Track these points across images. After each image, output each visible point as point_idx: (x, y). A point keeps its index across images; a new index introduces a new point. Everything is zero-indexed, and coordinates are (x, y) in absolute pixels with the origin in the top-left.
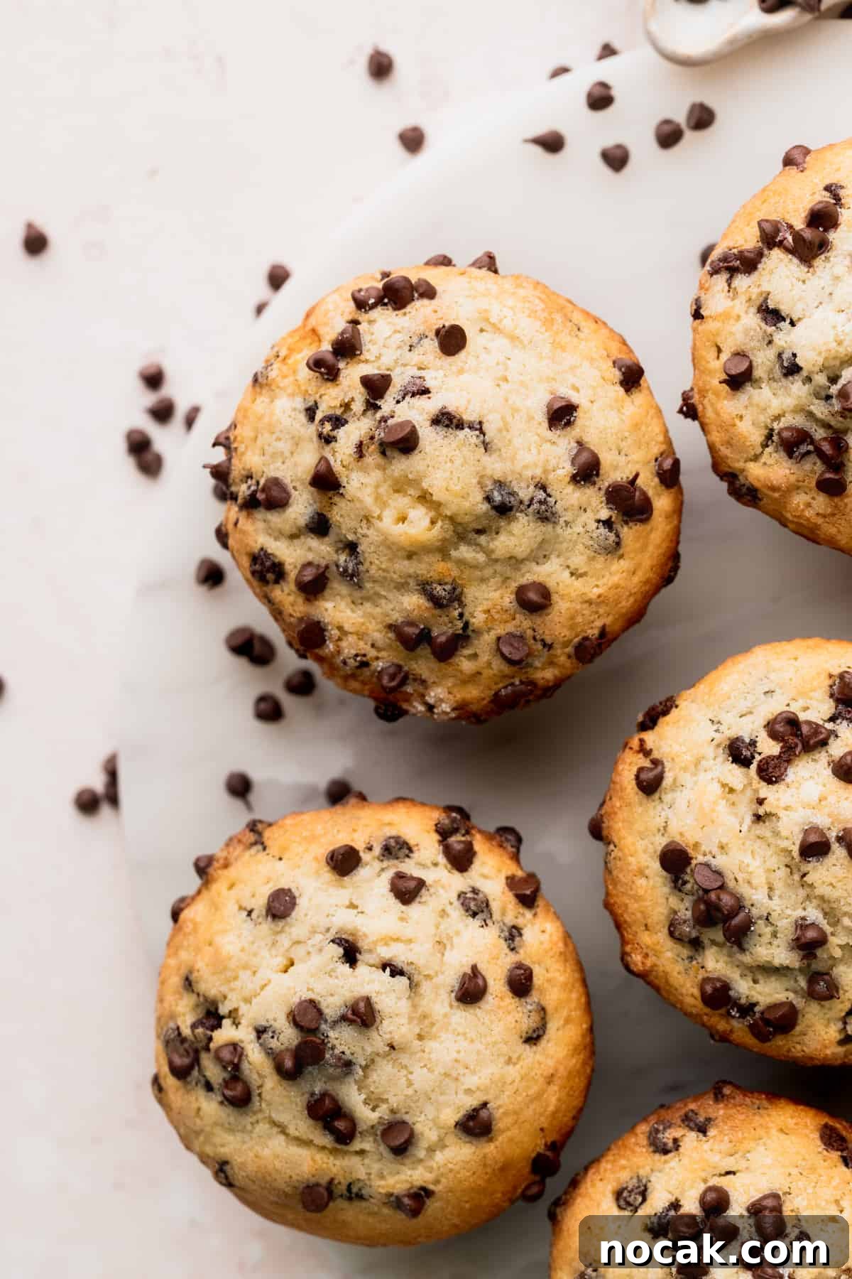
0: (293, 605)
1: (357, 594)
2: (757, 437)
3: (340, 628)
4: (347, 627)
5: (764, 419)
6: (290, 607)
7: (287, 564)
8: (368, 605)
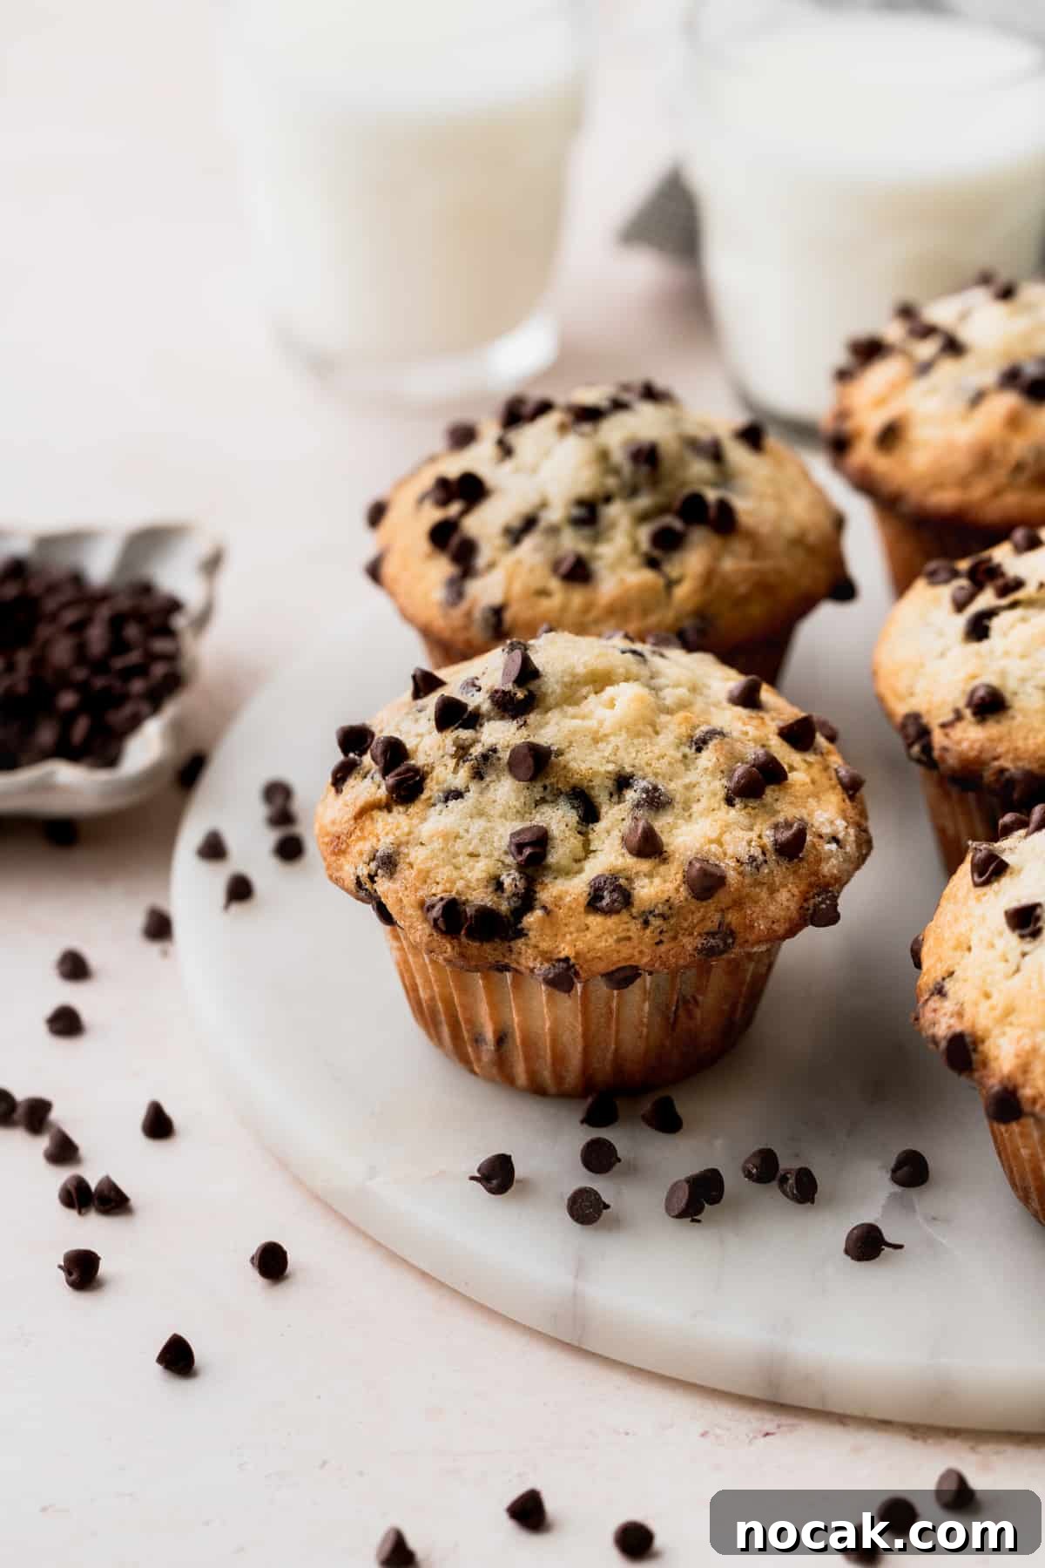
0: (665, 881)
1: (678, 808)
2: (648, 576)
3: (711, 842)
4: (714, 835)
5: (633, 560)
6: (668, 884)
7: (614, 863)
8: (696, 808)
